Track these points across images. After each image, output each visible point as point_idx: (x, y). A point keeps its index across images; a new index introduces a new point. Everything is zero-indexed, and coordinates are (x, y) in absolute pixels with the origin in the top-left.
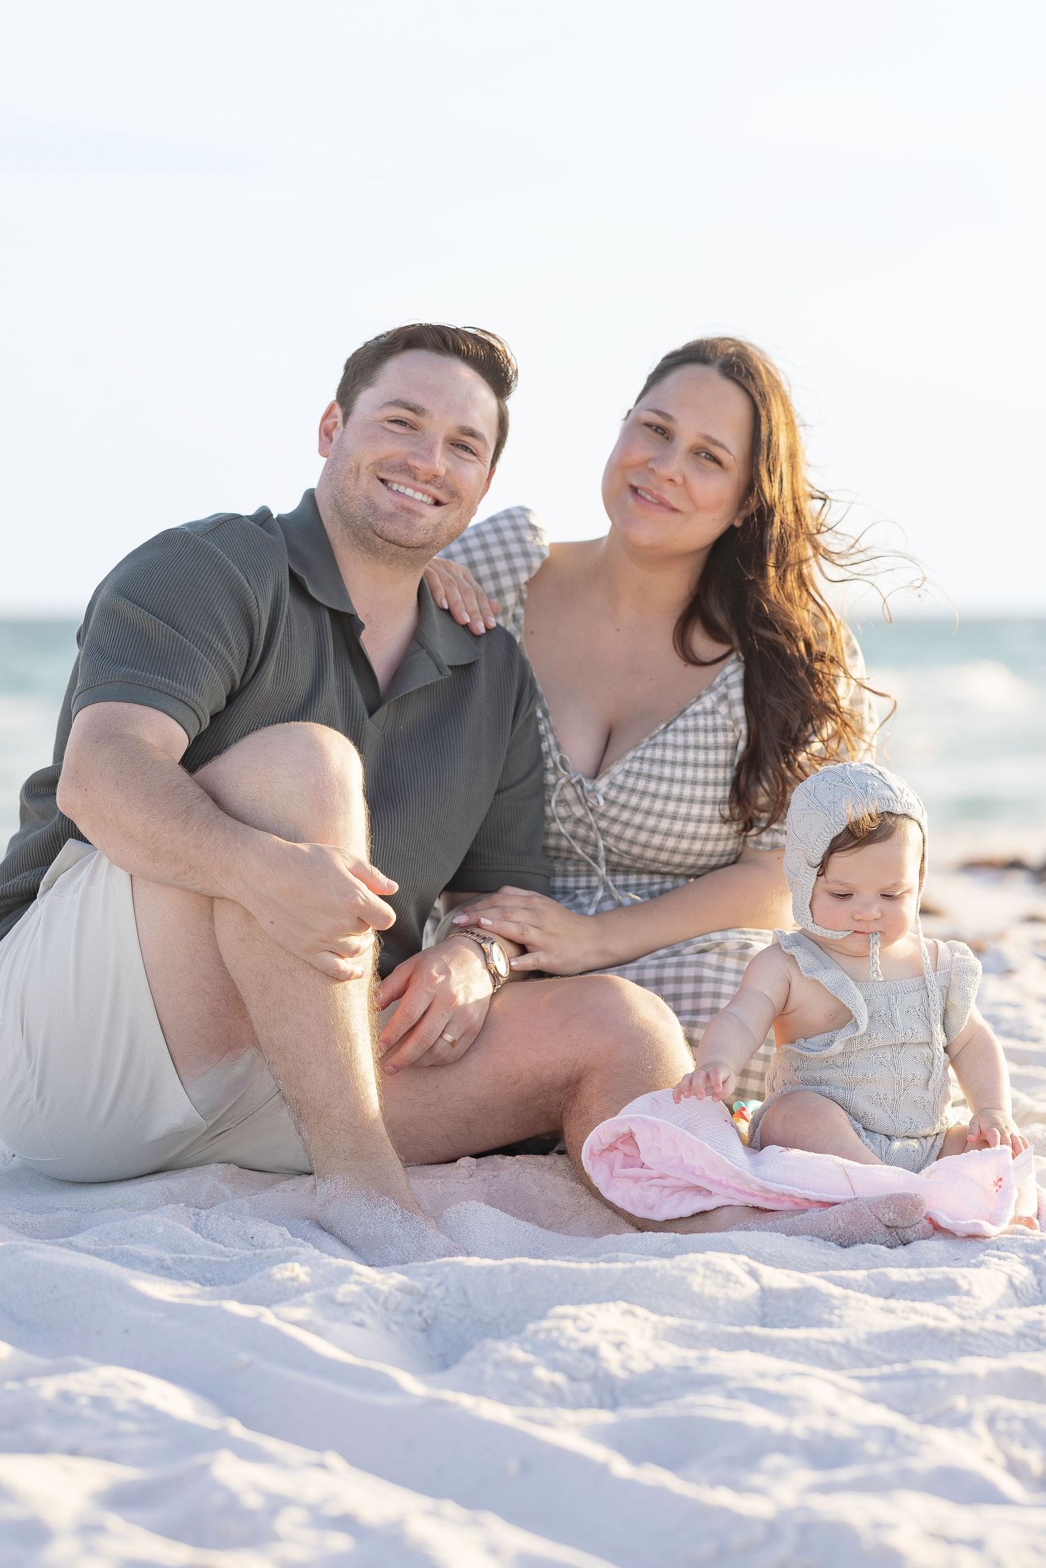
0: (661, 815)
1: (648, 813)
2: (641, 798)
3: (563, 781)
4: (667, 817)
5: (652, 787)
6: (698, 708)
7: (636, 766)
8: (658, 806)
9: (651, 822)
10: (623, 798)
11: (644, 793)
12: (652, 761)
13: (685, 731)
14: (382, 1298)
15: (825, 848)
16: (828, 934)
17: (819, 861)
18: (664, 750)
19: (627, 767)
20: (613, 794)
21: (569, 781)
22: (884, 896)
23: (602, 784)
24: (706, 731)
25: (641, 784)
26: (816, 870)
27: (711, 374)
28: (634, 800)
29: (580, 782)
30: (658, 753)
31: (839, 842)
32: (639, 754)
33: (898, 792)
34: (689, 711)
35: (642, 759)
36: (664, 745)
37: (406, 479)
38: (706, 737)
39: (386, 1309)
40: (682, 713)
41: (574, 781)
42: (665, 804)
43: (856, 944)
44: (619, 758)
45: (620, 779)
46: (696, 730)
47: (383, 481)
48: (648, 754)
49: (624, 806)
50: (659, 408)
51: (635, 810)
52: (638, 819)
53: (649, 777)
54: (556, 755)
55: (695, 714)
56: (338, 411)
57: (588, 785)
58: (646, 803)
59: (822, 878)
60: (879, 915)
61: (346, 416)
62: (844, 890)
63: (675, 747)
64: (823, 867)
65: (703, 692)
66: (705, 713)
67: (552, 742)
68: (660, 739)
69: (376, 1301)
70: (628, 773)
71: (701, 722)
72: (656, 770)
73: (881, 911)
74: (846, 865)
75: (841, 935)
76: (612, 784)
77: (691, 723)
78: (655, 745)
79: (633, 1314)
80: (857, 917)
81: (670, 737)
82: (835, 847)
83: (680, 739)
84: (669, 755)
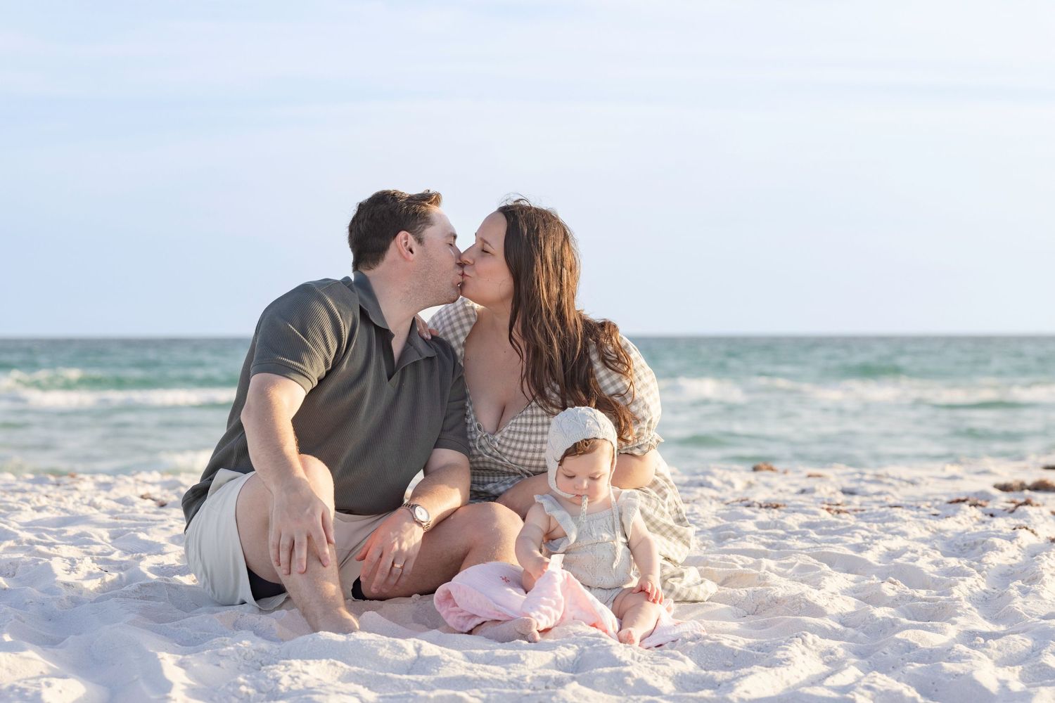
0: (527, 451)
1: (521, 450)
2: (517, 444)
3: (479, 437)
4: (530, 452)
5: (522, 437)
7: (513, 428)
8: (525, 446)
9: (523, 454)
10: (508, 444)
11: (518, 441)
12: (521, 424)
14: (243, 654)
15: (562, 453)
16: (564, 494)
17: (559, 459)
19: (509, 428)
20: (503, 442)
21: (482, 436)
22: (590, 478)
23: (498, 437)
25: (516, 437)
26: (558, 463)
28: (513, 445)
29: (487, 436)
30: (524, 420)
31: (569, 452)
32: (515, 421)
33: (602, 426)
35: (516, 424)
39: (245, 660)
41: (484, 436)
42: (529, 446)
43: (576, 501)
44: (506, 425)
45: (506, 435)
48: (519, 421)
49: (509, 448)
51: (515, 449)
52: (516, 453)
53: (520, 433)
54: (475, 424)
57: (491, 438)
58: (519, 446)
59: (560, 467)
60: (588, 487)
62: (571, 474)
63: (532, 416)
64: (561, 462)
67: (474, 419)
69: (240, 655)
70: (509, 431)
72: (523, 429)
73: (589, 485)
74: (571, 462)
75: (569, 496)
76: (502, 437)
78: (522, 416)
79: (335, 665)
80: (577, 487)
82: (568, 453)
84: (529, 421)
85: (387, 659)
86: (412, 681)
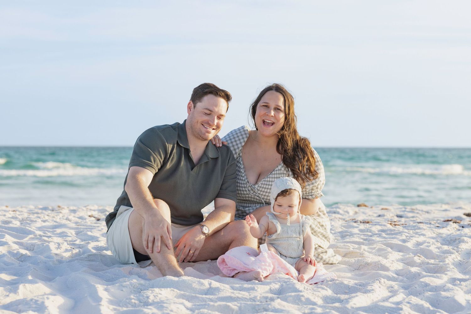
1: (266, 192)
2: (265, 189)
3: (248, 186)
5: (267, 187)
6: (277, 169)
7: (264, 182)
10: (261, 189)
12: (267, 181)
13: (274, 174)
14: (133, 285)
15: (276, 195)
16: (276, 213)
17: (275, 198)
18: (270, 179)
19: (262, 183)
20: (259, 188)
21: (249, 186)
22: (289, 206)
23: (256, 186)
24: (279, 174)
25: (265, 186)
26: (275, 200)
27: (274, 92)
28: (263, 190)
29: (251, 186)
30: (268, 179)
32: (264, 180)
34: (275, 170)
36: (270, 177)
37: (208, 125)
38: (279, 175)
39: (134, 288)
40: (274, 170)
41: (250, 186)
44: (260, 181)
45: (260, 185)
46: (277, 174)
47: (202, 125)
48: (266, 180)
49: (261, 191)
50: (265, 102)
51: (264, 192)
52: (264, 194)
53: (266, 184)
55: (277, 170)
56: (192, 103)
57: (253, 187)
58: (266, 190)
59: (276, 202)
60: (287, 211)
61: (194, 107)
62: (280, 205)
63: (272, 178)
65: (278, 165)
66: (279, 170)
67: (246, 178)
68: (269, 176)
69: (132, 286)
70: (262, 184)
71: (278, 172)
72: (268, 183)
73: (288, 210)
75: (279, 214)
76: (258, 186)
77: (275, 172)
78: (268, 178)
80: (283, 211)
81: (271, 176)
82: (279, 195)
83: (273, 176)
84: (271, 179)
85: (196, 288)
86: (207, 298)
